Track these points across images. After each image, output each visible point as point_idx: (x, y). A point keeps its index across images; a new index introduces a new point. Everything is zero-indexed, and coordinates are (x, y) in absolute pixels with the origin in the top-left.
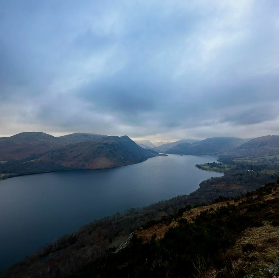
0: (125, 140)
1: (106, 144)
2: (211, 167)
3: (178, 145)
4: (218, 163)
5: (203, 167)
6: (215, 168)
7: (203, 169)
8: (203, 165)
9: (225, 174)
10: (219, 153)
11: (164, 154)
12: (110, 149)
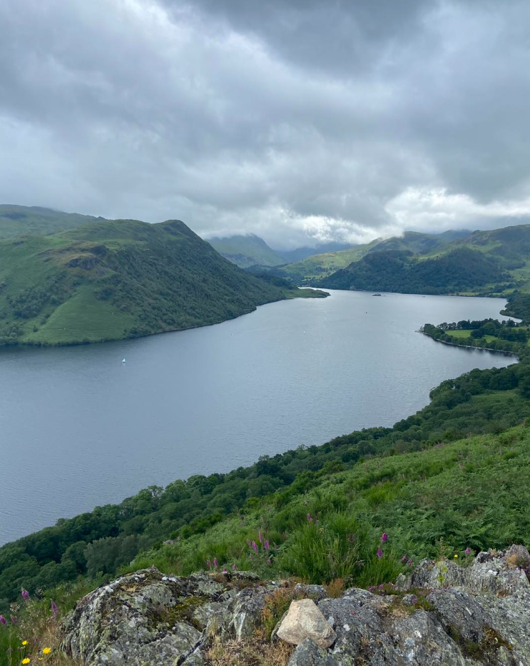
0: (173, 238)
1: (99, 250)
2: (475, 335)
3: (366, 259)
4: (504, 322)
5: (449, 333)
6: (489, 339)
7: (450, 342)
8: (450, 329)
9: (520, 360)
10: (510, 287)
11: (315, 289)
12: (116, 269)
